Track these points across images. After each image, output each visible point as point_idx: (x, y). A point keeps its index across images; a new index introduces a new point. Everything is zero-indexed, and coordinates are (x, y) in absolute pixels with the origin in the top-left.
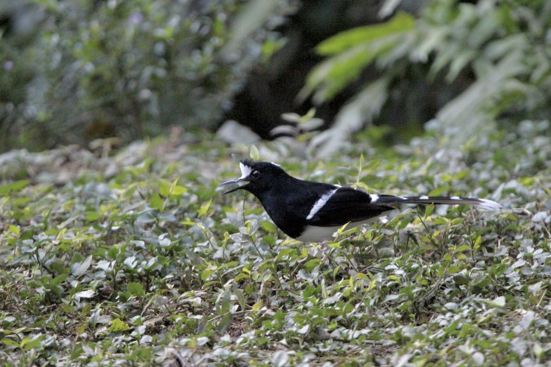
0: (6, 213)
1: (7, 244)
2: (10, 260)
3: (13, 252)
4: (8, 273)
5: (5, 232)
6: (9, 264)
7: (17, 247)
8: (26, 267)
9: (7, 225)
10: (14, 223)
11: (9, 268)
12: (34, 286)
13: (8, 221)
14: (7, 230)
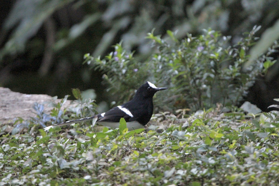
0: (132, 144)
1: (132, 160)
2: (134, 168)
3: (135, 164)
4: (133, 175)
5: (131, 154)
6: (134, 170)
7: (137, 162)
8: (142, 172)
9: (133, 151)
10: (136, 150)
11: (133, 172)
12: (145, 182)
13: (133, 148)
14: (132, 153)
